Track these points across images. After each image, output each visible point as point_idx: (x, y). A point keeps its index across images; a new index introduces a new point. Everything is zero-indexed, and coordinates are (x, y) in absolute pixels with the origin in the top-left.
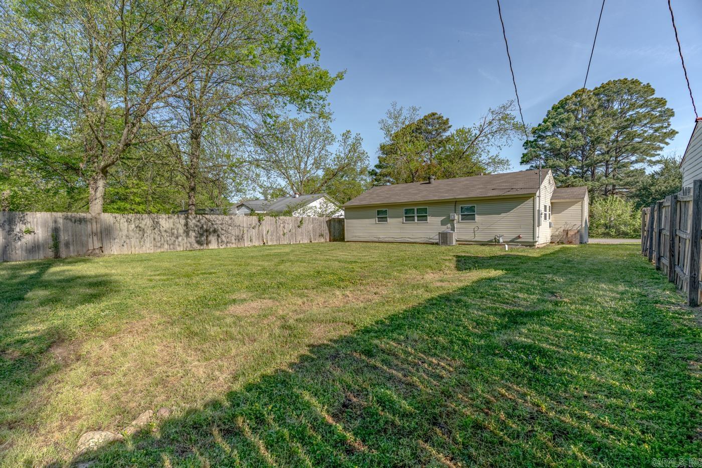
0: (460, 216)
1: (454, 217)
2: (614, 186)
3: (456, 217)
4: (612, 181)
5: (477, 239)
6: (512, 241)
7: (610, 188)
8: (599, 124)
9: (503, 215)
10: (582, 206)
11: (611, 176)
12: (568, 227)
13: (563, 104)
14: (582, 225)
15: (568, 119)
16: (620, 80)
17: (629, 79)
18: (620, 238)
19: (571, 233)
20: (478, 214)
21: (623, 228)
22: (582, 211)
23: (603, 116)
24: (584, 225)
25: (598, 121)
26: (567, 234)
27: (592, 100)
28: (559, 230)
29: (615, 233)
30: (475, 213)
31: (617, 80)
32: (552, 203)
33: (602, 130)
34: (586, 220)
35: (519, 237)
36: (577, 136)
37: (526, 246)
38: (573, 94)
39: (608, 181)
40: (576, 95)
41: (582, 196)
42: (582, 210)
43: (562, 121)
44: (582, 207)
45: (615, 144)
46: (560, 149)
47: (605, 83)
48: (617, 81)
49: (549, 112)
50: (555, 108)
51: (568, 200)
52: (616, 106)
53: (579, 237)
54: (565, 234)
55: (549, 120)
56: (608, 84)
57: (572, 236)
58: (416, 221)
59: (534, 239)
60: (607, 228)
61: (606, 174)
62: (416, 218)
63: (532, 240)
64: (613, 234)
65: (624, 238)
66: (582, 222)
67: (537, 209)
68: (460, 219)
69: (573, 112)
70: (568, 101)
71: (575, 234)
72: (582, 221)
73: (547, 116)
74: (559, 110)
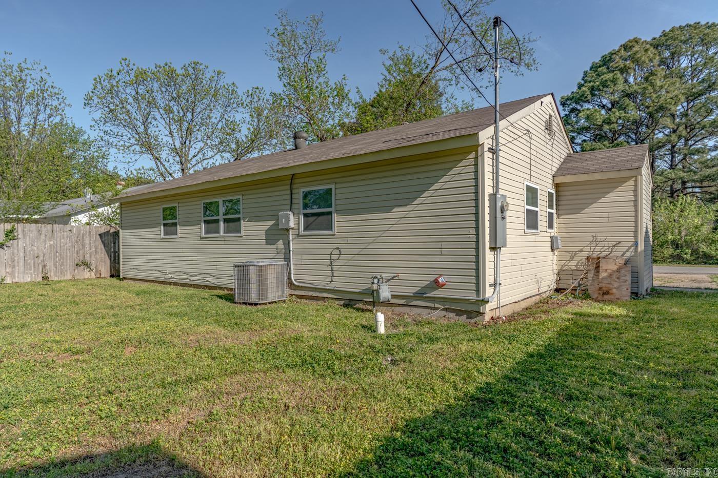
0: (302, 217)
1: (287, 220)
2: (684, 183)
3: (292, 224)
4: (682, 174)
5: (337, 285)
6: (419, 295)
7: (678, 186)
8: (661, 87)
9: (398, 212)
10: (635, 191)
11: (680, 166)
12: (597, 251)
13: (606, 61)
14: (636, 244)
15: (614, 81)
16: (688, 26)
17: (703, 23)
18: (699, 263)
19: (608, 267)
20: (340, 212)
21: (704, 248)
22: (636, 206)
23: (665, 77)
24: (641, 247)
25: (659, 83)
26: (598, 267)
27: (649, 52)
28: (577, 258)
29: (692, 255)
30: (332, 209)
31: (684, 25)
32: (557, 186)
33: (664, 97)
34: (647, 232)
35: (436, 285)
36: (627, 105)
37: (459, 313)
38: (621, 46)
39: (676, 174)
40: (626, 47)
41: (636, 165)
42: (636, 201)
43: (604, 84)
44: (636, 196)
45: (684, 120)
46: (602, 126)
47: (667, 30)
48: (684, 27)
49: (586, 73)
50: (594, 68)
51: (597, 176)
52: (684, 62)
53: (628, 278)
54: (592, 268)
55: (586, 85)
56: (672, 30)
57: (610, 276)
58: (222, 233)
59: (478, 291)
60: (677, 247)
61: (671, 166)
62: (222, 224)
63: (472, 296)
64: (688, 257)
65: (705, 263)
66: (636, 236)
67: (488, 190)
68: (302, 228)
69: (622, 71)
70: (614, 56)
71: (618, 271)
72: (636, 232)
73: (583, 79)
74: (600, 69)
